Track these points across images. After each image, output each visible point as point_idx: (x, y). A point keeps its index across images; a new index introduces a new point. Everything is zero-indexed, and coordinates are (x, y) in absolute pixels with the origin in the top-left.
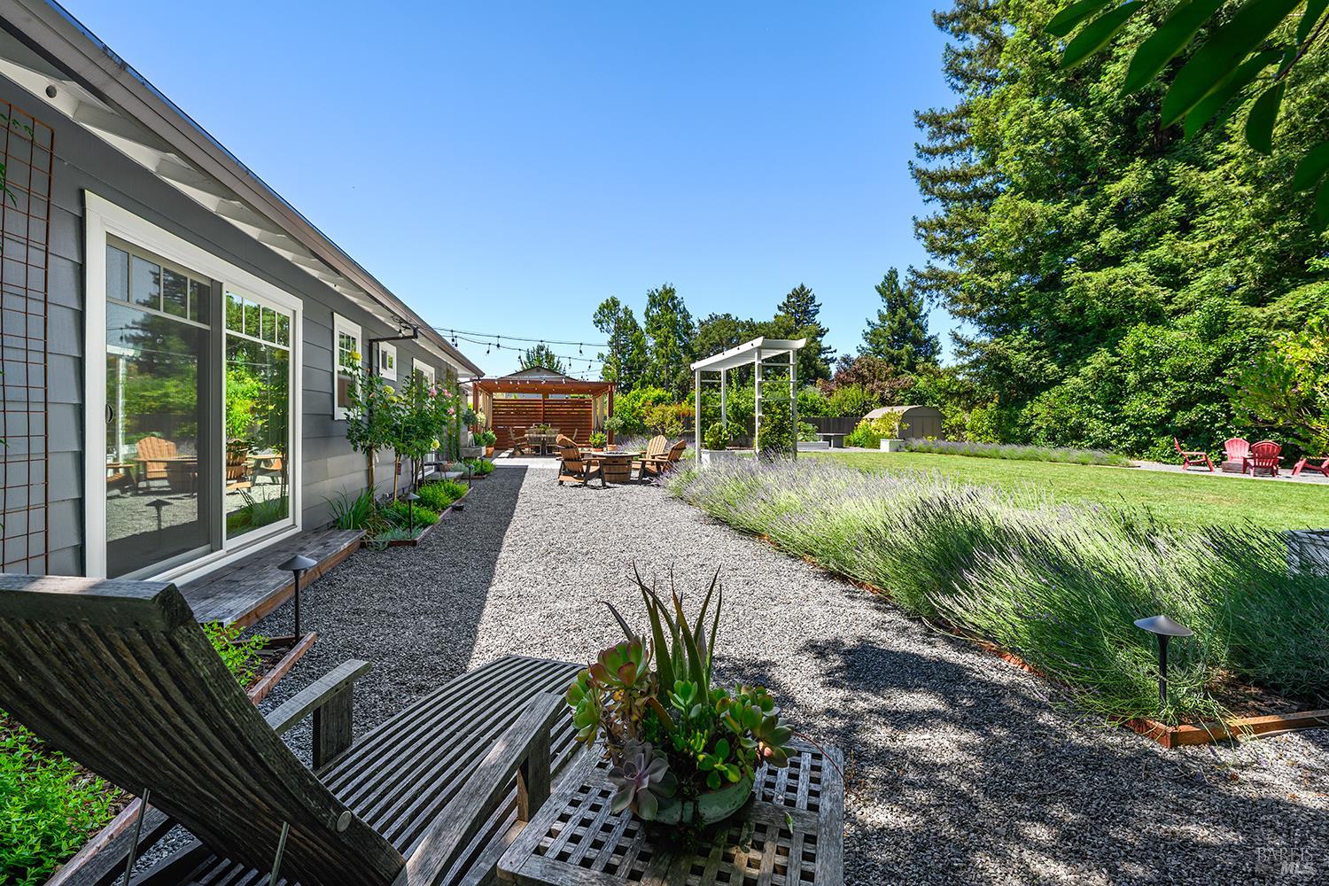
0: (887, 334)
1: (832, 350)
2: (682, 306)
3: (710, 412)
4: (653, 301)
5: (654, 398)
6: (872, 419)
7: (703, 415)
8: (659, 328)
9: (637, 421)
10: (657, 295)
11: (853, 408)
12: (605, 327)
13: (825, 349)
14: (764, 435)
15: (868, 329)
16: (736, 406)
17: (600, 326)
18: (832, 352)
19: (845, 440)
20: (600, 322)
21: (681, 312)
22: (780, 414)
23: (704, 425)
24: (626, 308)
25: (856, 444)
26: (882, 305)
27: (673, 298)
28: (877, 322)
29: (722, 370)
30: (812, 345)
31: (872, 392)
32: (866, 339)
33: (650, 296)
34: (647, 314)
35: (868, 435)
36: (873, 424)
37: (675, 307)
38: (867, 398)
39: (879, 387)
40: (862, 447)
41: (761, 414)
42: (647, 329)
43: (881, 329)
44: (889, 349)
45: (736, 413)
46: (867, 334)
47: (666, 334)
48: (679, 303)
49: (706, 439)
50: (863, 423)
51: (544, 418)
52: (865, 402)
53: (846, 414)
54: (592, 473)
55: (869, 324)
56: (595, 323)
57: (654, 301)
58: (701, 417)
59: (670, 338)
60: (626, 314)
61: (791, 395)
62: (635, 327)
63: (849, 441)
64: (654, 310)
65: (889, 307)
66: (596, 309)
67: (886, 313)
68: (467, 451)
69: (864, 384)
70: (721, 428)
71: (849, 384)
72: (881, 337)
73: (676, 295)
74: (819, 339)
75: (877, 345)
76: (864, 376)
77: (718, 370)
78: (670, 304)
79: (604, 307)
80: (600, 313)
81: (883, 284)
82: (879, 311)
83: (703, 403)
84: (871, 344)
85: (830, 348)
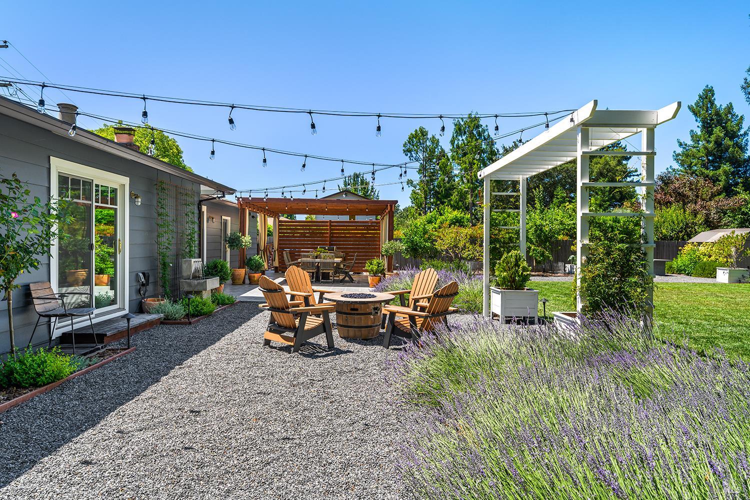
0: (701, 154)
1: (638, 173)
2: (486, 133)
3: (503, 235)
4: (459, 131)
5: (451, 220)
6: (699, 244)
7: (493, 241)
8: (465, 154)
9: (428, 244)
10: (462, 123)
11: (672, 230)
12: (414, 155)
13: (630, 172)
14: (594, 279)
15: (680, 150)
16: (539, 229)
17: (409, 155)
18: (638, 175)
19: (667, 267)
20: (410, 151)
21: (485, 139)
22: (621, 241)
23: (495, 254)
24: (433, 137)
25: (680, 271)
26: (696, 126)
27: (478, 126)
28: (690, 142)
29: (521, 178)
30: (618, 168)
31: (695, 213)
32: (677, 160)
33: (456, 125)
34: (452, 142)
35: (695, 262)
36: (702, 249)
37: (480, 134)
38: (690, 219)
39: (703, 207)
40: (688, 274)
41: (586, 242)
42: (453, 156)
43: (694, 150)
44: (704, 170)
45: (539, 236)
46: (679, 155)
47: (471, 160)
48: (484, 131)
49: (497, 273)
50: (688, 248)
51: (331, 241)
52: (687, 224)
53: (665, 238)
54: (308, 330)
55: (681, 145)
56: (404, 151)
57: (460, 129)
58: (491, 243)
59: (474, 164)
60: (433, 143)
61: (644, 208)
62: (443, 154)
63: (671, 267)
64: (460, 138)
65: (703, 127)
66: (406, 139)
67: (699, 133)
68: (190, 285)
69: (685, 204)
70: (518, 258)
71: (668, 204)
72: (694, 157)
73: (481, 123)
74: (624, 162)
75: (690, 166)
76: (684, 196)
77: (515, 177)
78: (475, 132)
79: (413, 137)
80: (409, 142)
81: (697, 104)
82: (692, 131)
83: (493, 224)
84: (682, 165)
85: (636, 171)
